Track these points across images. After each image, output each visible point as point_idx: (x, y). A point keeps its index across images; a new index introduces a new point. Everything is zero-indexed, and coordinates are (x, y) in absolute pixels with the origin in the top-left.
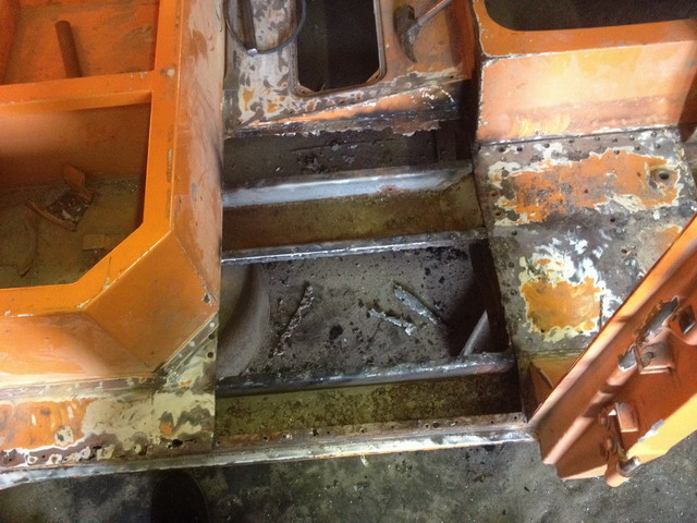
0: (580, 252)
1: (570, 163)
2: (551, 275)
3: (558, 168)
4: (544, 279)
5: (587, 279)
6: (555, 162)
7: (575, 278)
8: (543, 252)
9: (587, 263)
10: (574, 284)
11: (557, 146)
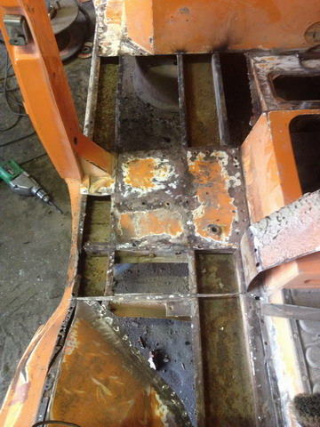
0: (170, 185)
1: (227, 188)
2: (157, 171)
3: (223, 182)
4: (156, 168)
5: (153, 185)
6: (227, 181)
7: (155, 180)
8: (171, 170)
9: (163, 187)
10: (151, 179)
11: (238, 183)
